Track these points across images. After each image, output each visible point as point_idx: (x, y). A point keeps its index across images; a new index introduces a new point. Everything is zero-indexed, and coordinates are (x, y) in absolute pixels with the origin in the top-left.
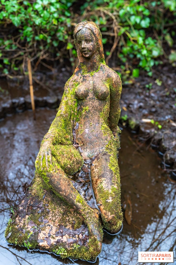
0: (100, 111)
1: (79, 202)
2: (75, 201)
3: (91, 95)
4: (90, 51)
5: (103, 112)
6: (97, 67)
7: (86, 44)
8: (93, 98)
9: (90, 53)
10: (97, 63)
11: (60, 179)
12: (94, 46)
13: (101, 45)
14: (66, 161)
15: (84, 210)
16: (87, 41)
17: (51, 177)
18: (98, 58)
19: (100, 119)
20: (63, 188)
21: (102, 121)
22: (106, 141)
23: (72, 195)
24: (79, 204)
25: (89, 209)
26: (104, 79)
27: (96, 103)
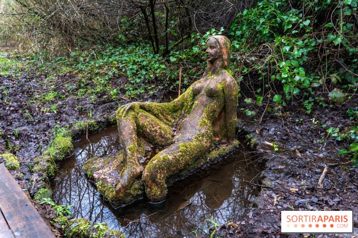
0: (206, 106)
1: (130, 150)
2: (127, 147)
3: (203, 92)
4: (212, 56)
5: (209, 108)
6: (218, 71)
7: (210, 50)
8: (203, 95)
9: (212, 57)
10: (218, 68)
11: (125, 126)
12: (216, 52)
13: (225, 53)
14: (146, 124)
15: (130, 158)
16: (212, 47)
17: (121, 121)
18: (220, 64)
19: (204, 113)
20: (124, 133)
21: (204, 115)
22: (198, 132)
23: (127, 142)
24: (129, 152)
25: (134, 160)
26: (220, 81)
27: (204, 98)
